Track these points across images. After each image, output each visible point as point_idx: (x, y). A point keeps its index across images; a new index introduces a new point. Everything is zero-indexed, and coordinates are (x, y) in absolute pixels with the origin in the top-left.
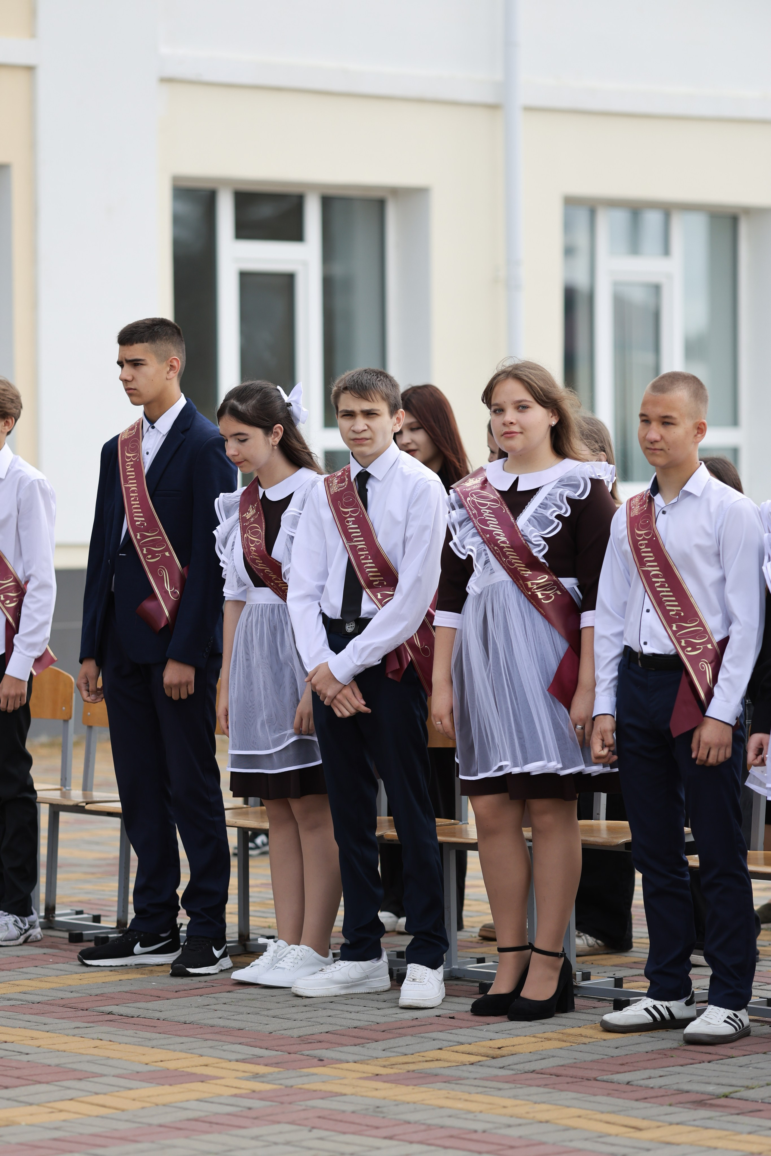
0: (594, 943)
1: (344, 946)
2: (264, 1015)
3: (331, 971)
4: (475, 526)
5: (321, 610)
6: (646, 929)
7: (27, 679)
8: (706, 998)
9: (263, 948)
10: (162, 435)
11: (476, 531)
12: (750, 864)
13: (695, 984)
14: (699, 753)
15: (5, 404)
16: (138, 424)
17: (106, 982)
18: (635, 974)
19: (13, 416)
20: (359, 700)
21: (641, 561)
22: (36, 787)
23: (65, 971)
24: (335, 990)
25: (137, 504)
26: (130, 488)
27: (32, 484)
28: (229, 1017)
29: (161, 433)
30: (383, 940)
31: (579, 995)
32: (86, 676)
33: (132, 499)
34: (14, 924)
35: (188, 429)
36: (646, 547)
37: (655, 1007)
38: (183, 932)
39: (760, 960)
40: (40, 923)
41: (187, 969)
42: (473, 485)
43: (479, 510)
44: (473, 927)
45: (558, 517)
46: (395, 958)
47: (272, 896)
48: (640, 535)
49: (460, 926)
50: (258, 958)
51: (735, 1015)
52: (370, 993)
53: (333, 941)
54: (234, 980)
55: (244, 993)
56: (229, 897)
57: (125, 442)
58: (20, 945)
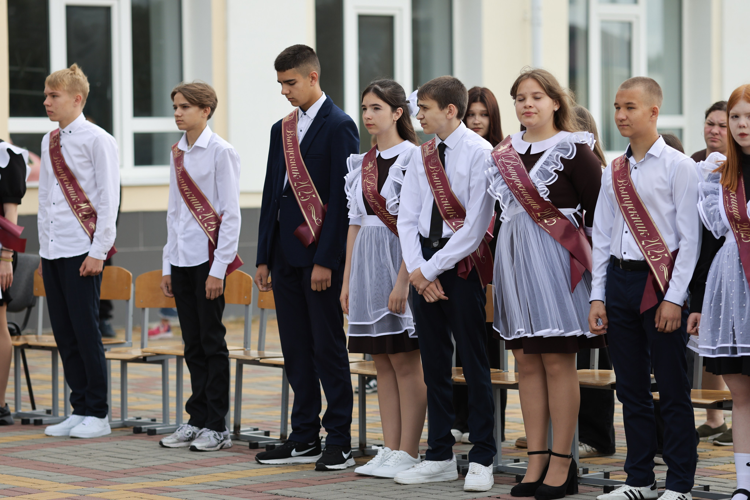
0: (590, 449)
1: (428, 451)
2: (376, 496)
3: (419, 467)
4: (503, 178)
5: (419, 232)
6: (625, 441)
7: (223, 278)
8: (664, 486)
9: (375, 452)
10: (311, 119)
11: (504, 181)
12: (693, 398)
13: (657, 476)
14: (659, 325)
15: (202, 98)
16: (295, 112)
17: (274, 475)
18: (617, 470)
19: (209, 106)
20: (441, 291)
21: (621, 200)
22: (229, 348)
23: (247, 467)
24: (422, 479)
25: (294, 164)
26: (289, 153)
27: (224, 151)
28: (353, 497)
29: (310, 118)
30: (454, 448)
31: (581, 483)
32: (260, 275)
33: (291, 160)
34: (214, 437)
35: (328, 115)
36: (624, 191)
37: (631, 491)
38: (323, 442)
39: (699, 461)
40: (231, 436)
41: (326, 466)
42: (503, 151)
43: (505, 167)
44: (511, 439)
45: (556, 171)
46: (461, 459)
47: (380, 419)
48: (621, 183)
49: (503, 439)
50: (372, 459)
51: (683, 496)
52: (445, 482)
53: (420, 448)
54: (356, 473)
55: (363, 482)
56: (353, 420)
57: (287, 124)
58: (218, 450)
